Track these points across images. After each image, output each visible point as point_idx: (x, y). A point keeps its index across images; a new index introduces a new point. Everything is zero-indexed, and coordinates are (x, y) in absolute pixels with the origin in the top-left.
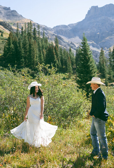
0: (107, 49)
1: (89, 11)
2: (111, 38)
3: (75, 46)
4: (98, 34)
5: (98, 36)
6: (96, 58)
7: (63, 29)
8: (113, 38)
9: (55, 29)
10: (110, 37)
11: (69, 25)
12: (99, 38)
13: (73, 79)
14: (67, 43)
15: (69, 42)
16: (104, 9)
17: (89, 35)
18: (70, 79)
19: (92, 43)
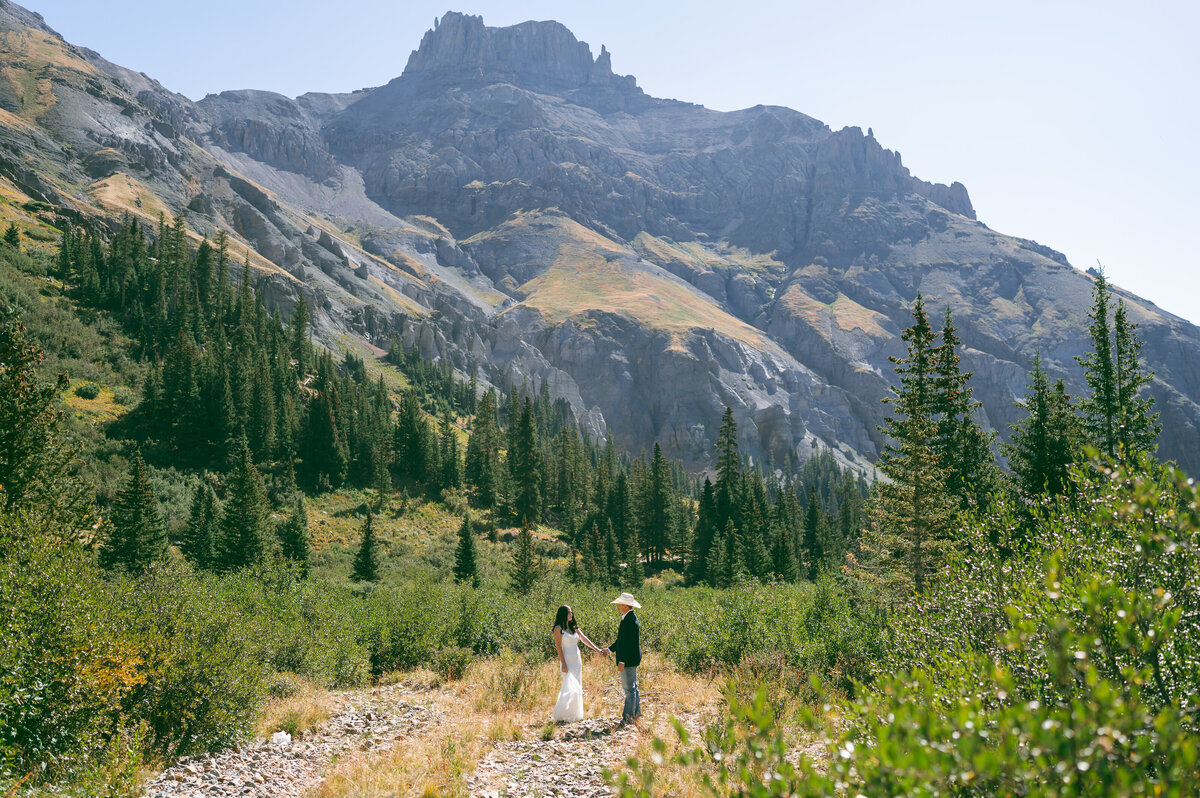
0: (512, 288)
1: (429, 33)
2: (542, 227)
3: (345, 263)
4: (472, 190)
5: (474, 201)
6: (455, 345)
7: (268, 120)
8: (551, 226)
9: (216, 109)
10: (537, 222)
11: (304, 100)
12: (473, 212)
13: (393, 510)
14: (298, 234)
15: (310, 232)
16: (514, 44)
17: (421, 186)
18: (384, 510)
19: (437, 236)
